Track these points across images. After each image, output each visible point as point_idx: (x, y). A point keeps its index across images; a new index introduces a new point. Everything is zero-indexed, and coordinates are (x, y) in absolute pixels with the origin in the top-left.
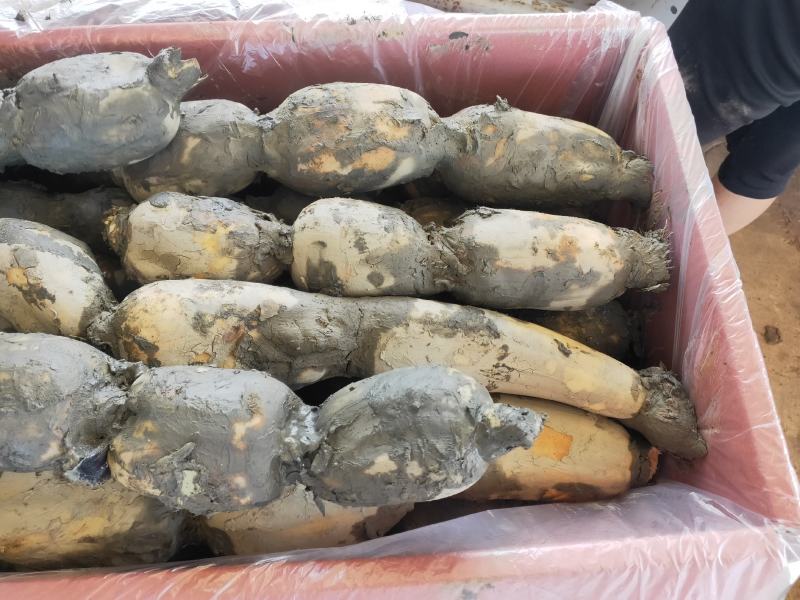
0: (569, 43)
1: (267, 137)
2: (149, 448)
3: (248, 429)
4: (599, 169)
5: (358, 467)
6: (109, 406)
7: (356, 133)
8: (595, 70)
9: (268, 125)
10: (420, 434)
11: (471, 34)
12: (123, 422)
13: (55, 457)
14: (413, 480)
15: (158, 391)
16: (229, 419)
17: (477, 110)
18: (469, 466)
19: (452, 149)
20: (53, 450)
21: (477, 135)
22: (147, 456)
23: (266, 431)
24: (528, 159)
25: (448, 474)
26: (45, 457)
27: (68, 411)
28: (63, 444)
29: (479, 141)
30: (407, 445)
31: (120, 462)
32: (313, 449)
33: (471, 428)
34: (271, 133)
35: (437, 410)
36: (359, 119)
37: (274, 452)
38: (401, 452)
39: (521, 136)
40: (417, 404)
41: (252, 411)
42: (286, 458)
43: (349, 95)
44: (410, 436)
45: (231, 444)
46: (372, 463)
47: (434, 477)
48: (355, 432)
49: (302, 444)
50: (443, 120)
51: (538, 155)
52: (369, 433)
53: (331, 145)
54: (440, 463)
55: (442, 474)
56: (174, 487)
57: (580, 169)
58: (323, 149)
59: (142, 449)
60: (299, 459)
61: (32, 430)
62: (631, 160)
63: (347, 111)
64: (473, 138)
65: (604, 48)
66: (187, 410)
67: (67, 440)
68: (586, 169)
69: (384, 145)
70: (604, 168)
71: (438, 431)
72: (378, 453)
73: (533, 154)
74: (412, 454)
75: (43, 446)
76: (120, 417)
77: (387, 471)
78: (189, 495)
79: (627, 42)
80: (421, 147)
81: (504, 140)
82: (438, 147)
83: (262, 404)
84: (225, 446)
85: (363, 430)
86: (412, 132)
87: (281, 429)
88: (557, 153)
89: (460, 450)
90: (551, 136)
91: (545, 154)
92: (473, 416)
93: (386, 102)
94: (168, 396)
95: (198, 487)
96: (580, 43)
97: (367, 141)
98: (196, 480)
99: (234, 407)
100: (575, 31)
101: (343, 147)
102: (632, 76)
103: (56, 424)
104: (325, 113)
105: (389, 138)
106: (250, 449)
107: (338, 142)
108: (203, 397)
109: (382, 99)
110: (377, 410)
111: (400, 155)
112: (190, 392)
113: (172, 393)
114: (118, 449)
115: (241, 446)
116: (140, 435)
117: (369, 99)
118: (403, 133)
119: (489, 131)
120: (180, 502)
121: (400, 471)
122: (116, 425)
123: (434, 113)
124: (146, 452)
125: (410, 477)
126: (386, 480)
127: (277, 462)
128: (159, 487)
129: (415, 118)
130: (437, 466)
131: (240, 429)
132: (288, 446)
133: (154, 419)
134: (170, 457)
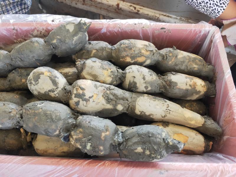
0: (192, 32)
1: (113, 51)
2: (80, 136)
3: (105, 135)
4: (199, 67)
5: (132, 149)
6: (72, 123)
7: (136, 52)
8: (199, 39)
9: (114, 48)
10: (150, 143)
11: (166, 28)
12: (74, 128)
13: (57, 134)
14: (147, 155)
15: (84, 121)
16: (101, 132)
17: (168, 49)
18: (162, 154)
19: (160, 59)
20: (57, 132)
21: (167, 55)
22: (80, 138)
23: (109, 136)
24: (180, 63)
25: (156, 155)
26: (55, 134)
27: (62, 123)
28: (60, 131)
29: (168, 57)
30: (146, 146)
31: (73, 138)
32: (121, 142)
33: (164, 144)
34: (114, 51)
35: (155, 138)
36: (137, 49)
37: (111, 142)
38: (144, 147)
39: (179, 57)
40: (150, 135)
41: (107, 130)
42: (114, 144)
43: (135, 42)
44: (148, 144)
45: (101, 138)
46: (136, 149)
47: (153, 155)
48: (133, 140)
49: (118, 141)
50: (159, 51)
51: (184, 62)
52: (136, 141)
53: (130, 55)
54: (155, 152)
55: (155, 155)
56: (85, 147)
57: (194, 67)
58: (127, 56)
59: (78, 136)
60: (117, 145)
61: (53, 127)
62: (208, 65)
63: (134, 46)
64: (166, 56)
65: (202, 33)
66: (91, 127)
67: (61, 130)
68: (196, 67)
69: (143, 56)
70: (201, 67)
71: (155, 143)
72: (138, 147)
73: (182, 62)
74: (147, 148)
75: (55, 131)
76: (73, 126)
77: (140, 152)
78: (88, 149)
79: (209, 32)
80: (152, 57)
81: (174, 57)
82: (157, 57)
83: (109, 129)
84: (99, 138)
85: (135, 140)
86: (150, 53)
87: (113, 136)
88: (189, 62)
89: (161, 149)
90: (187, 57)
91: (185, 62)
92: (165, 141)
93: (144, 45)
94: (86, 123)
95: (91, 148)
96: (195, 32)
97: (139, 55)
98: (91, 146)
99: (102, 128)
100: (194, 29)
101: (133, 55)
102: (209, 41)
103: (59, 126)
104: (129, 47)
105: (145, 54)
106: (105, 140)
107: (131, 54)
108: (95, 125)
109: (144, 44)
110: (139, 135)
111: (147, 59)
112: (92, 123)
113: (88, 122)
114: (72, 135)
115: (103, 139)
116: (78, 132)
117: (140, 44)
118: (148, 53)
119: (171, 55)
120: (86, 151)
121: (144, 152)
122: (73, 128)
123: (156, 49)
124: (79, 137)
125: (146, 154)
126: (139, 154)
127: (111, 145)
128: (81, 146)
129: (152, 50)
130: (154, 153)
131: (103, 134)
132: (115, 141)
133: (82, 128)
134: (85, 139)
